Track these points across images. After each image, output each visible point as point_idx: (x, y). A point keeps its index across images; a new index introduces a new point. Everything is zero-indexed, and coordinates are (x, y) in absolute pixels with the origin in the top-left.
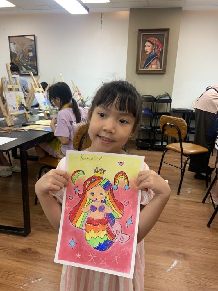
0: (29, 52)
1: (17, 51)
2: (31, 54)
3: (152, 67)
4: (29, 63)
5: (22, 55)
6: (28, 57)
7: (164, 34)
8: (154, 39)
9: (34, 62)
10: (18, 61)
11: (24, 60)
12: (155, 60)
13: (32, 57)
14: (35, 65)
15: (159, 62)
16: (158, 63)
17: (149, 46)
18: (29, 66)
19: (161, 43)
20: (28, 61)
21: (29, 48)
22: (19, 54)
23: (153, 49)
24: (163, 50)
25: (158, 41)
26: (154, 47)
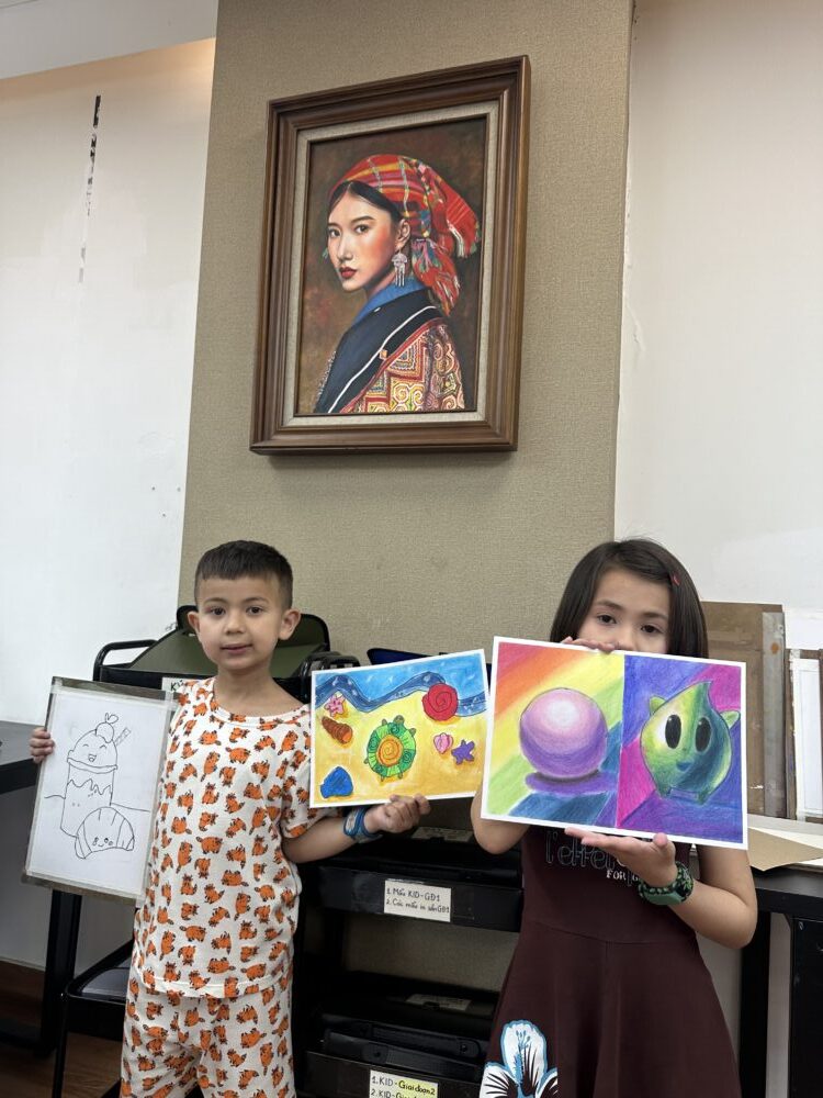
3: (394, 394)
7: (484, 118)
8: (401, 165)
12: (419, 338)
15: (451, 353)
16: (439, 361)
17: (365, 229)
19: (465, 196)
23: (400, 246)
24: (480, 245)
25: (439, 179)
26: (406, 232)
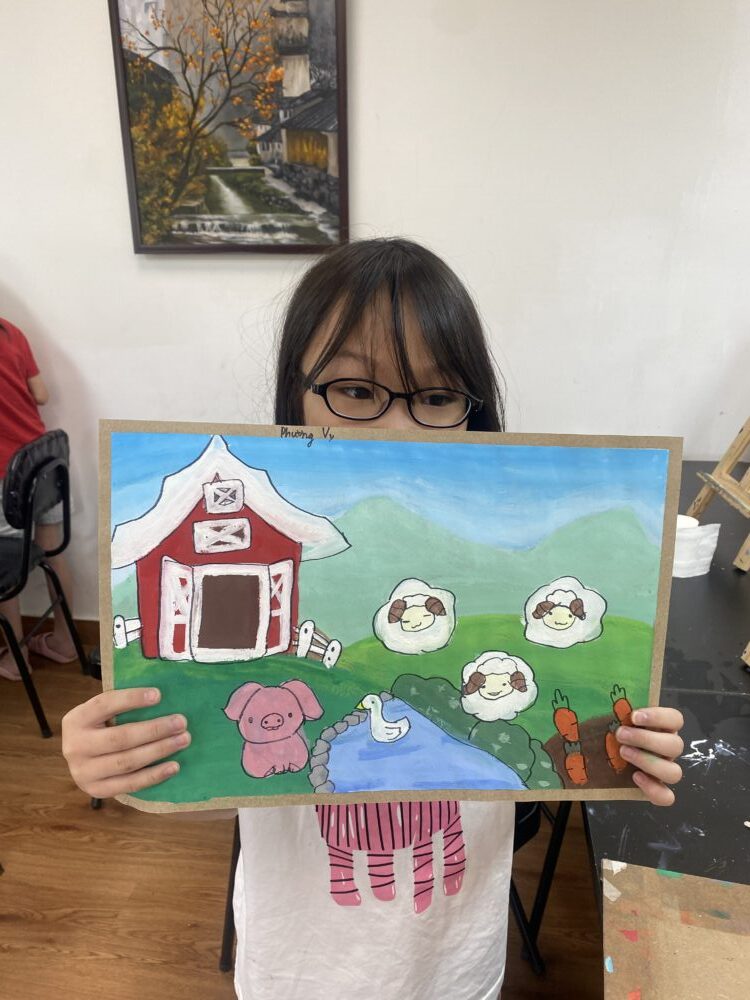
0: (278, 63)
1: (180, 52)
2: (298, 79)
4: (282, 149)
5: (216, 88)
6: (266, 101)
9: (323, 143)
10: (181, 133)
11: (232, 124)
13: (304, 97)
14: (325, 170)
18: (278, 176)
20: (269, 138)
21: (283, 25)
22: (193, 74)
